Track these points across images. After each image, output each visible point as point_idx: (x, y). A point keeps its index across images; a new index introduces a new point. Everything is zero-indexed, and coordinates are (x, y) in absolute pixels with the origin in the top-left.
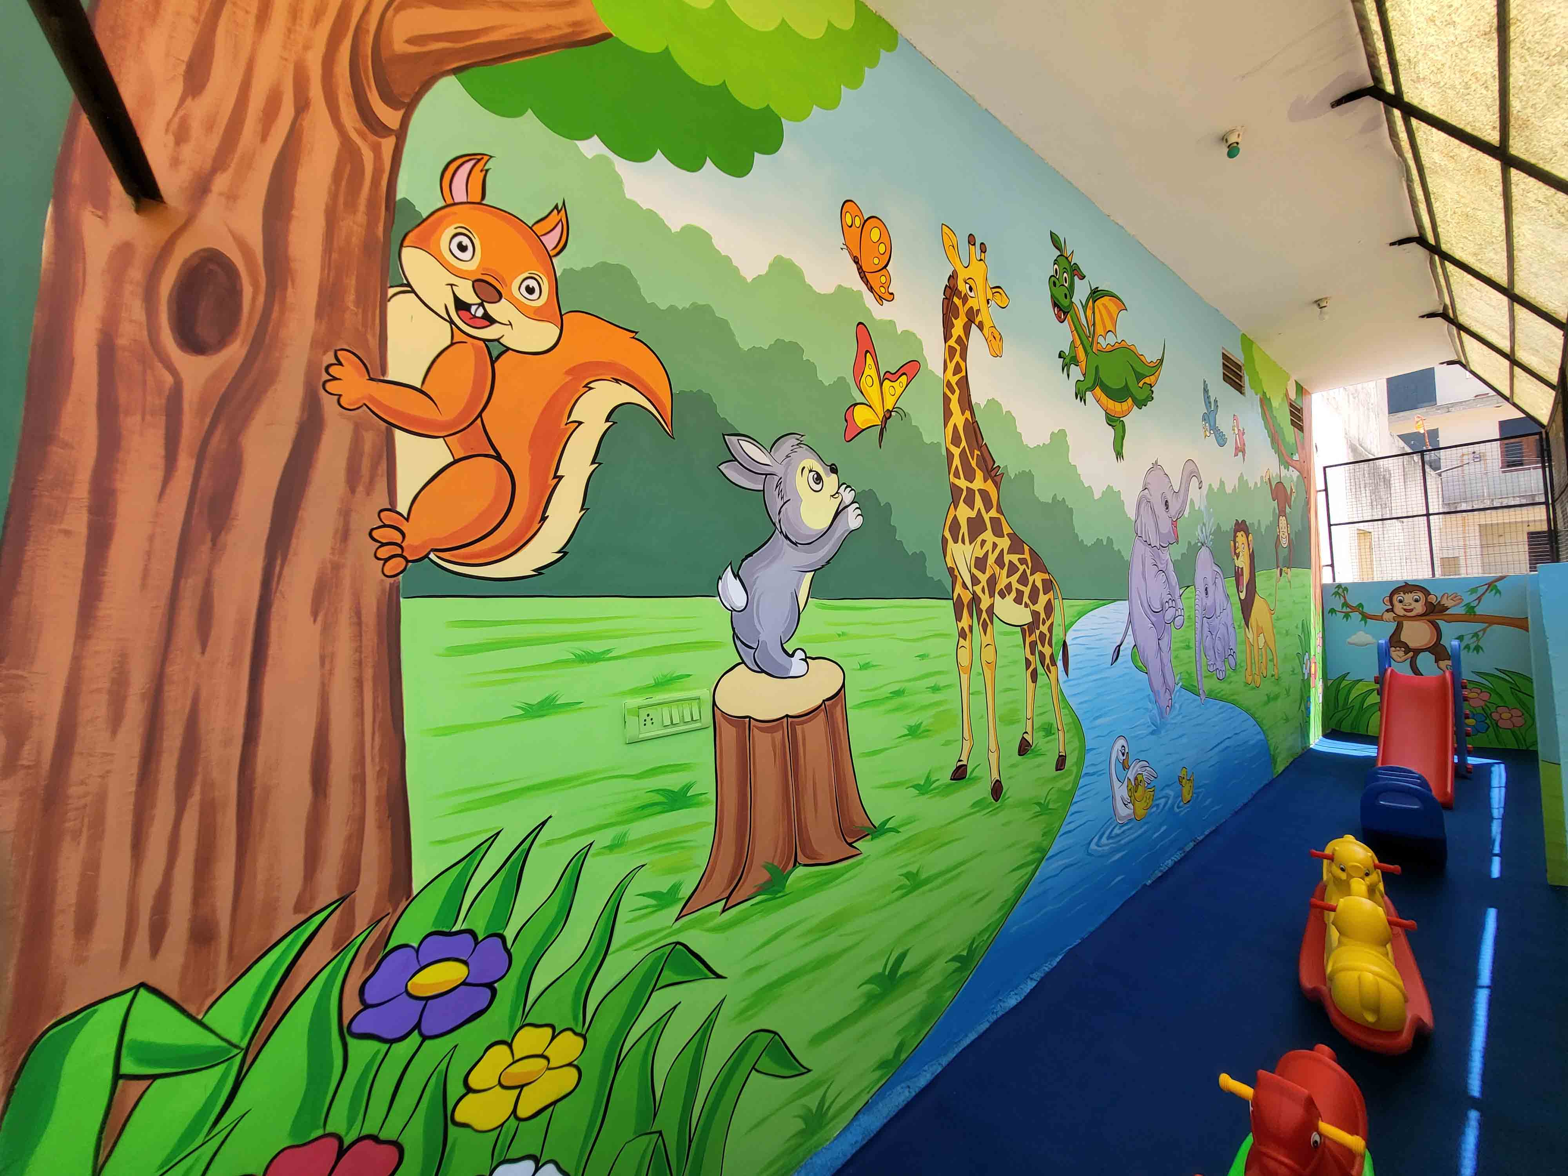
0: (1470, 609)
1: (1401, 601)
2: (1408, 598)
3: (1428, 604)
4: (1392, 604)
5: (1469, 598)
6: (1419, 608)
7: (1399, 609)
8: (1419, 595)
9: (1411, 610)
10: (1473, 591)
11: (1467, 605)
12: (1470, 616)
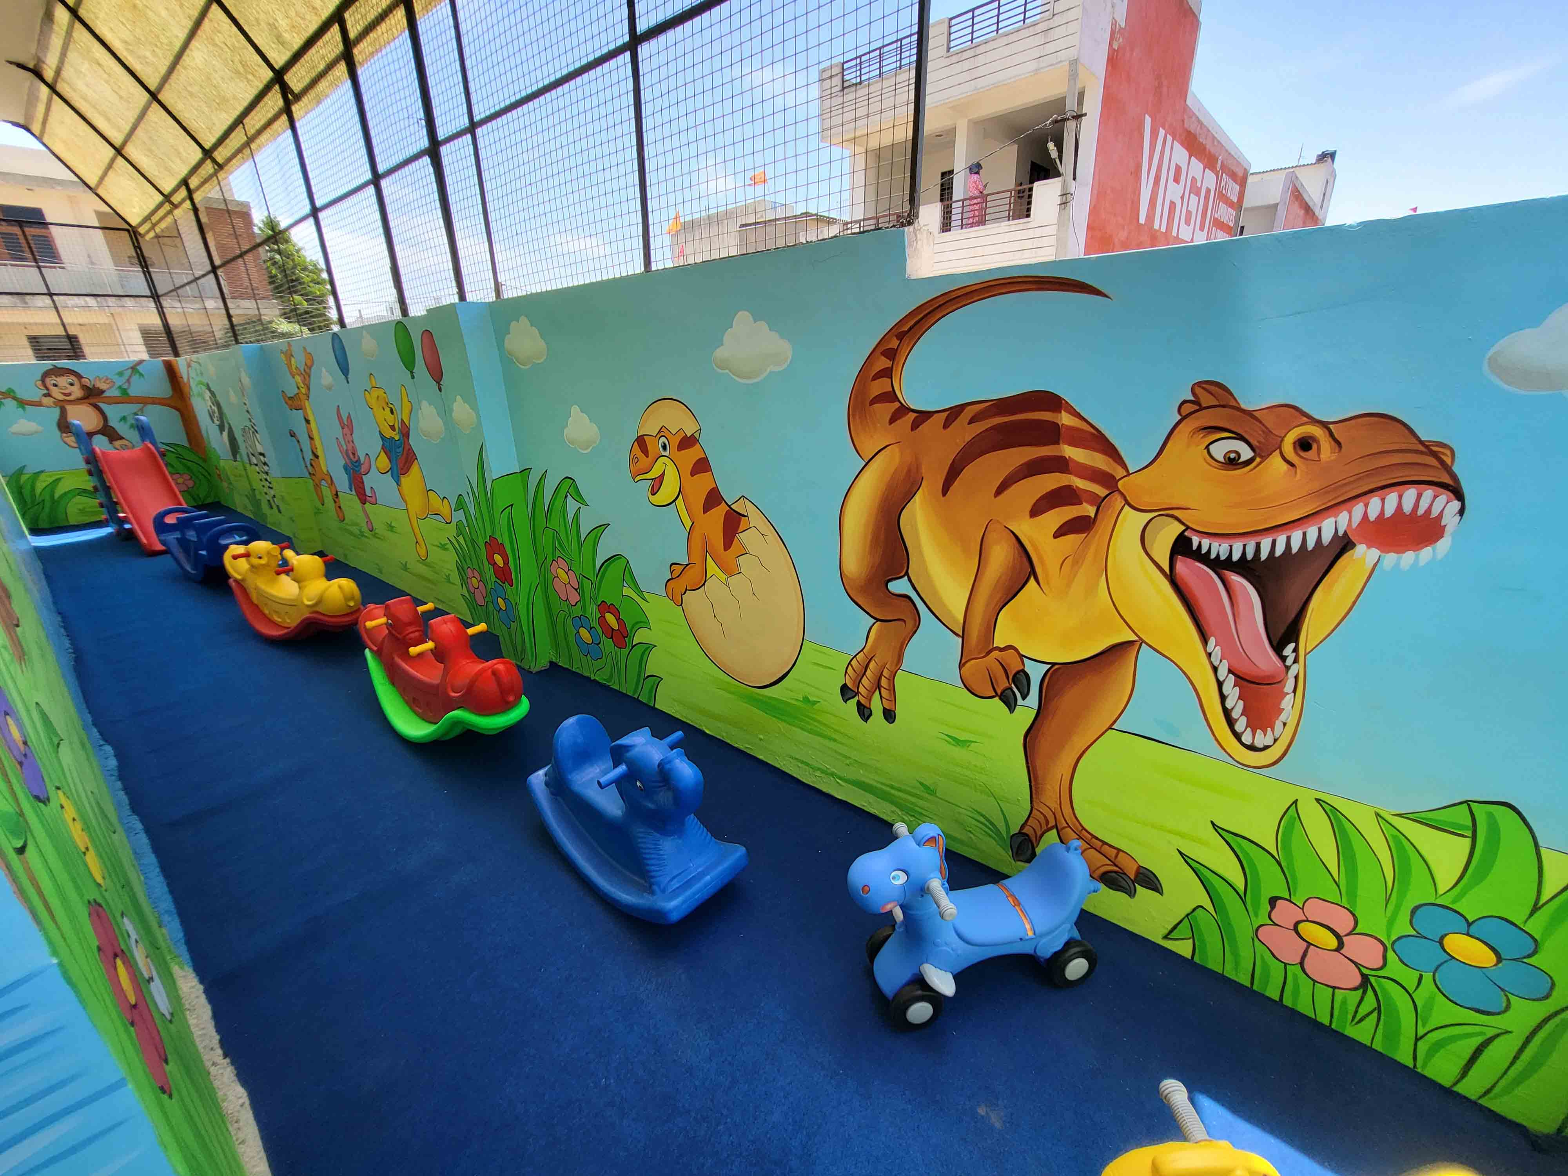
0: (124, 391)
1: (56, 385)
2: (63, 381)
3: (84, 387)
4: (47, 389)
5: (120, 382)
6: (77, 392)
7: (56, 393)
8: (71, 378)
9: (69, 395)
10: (121, 374)
11: (120, 387)
12: (125, 398)
